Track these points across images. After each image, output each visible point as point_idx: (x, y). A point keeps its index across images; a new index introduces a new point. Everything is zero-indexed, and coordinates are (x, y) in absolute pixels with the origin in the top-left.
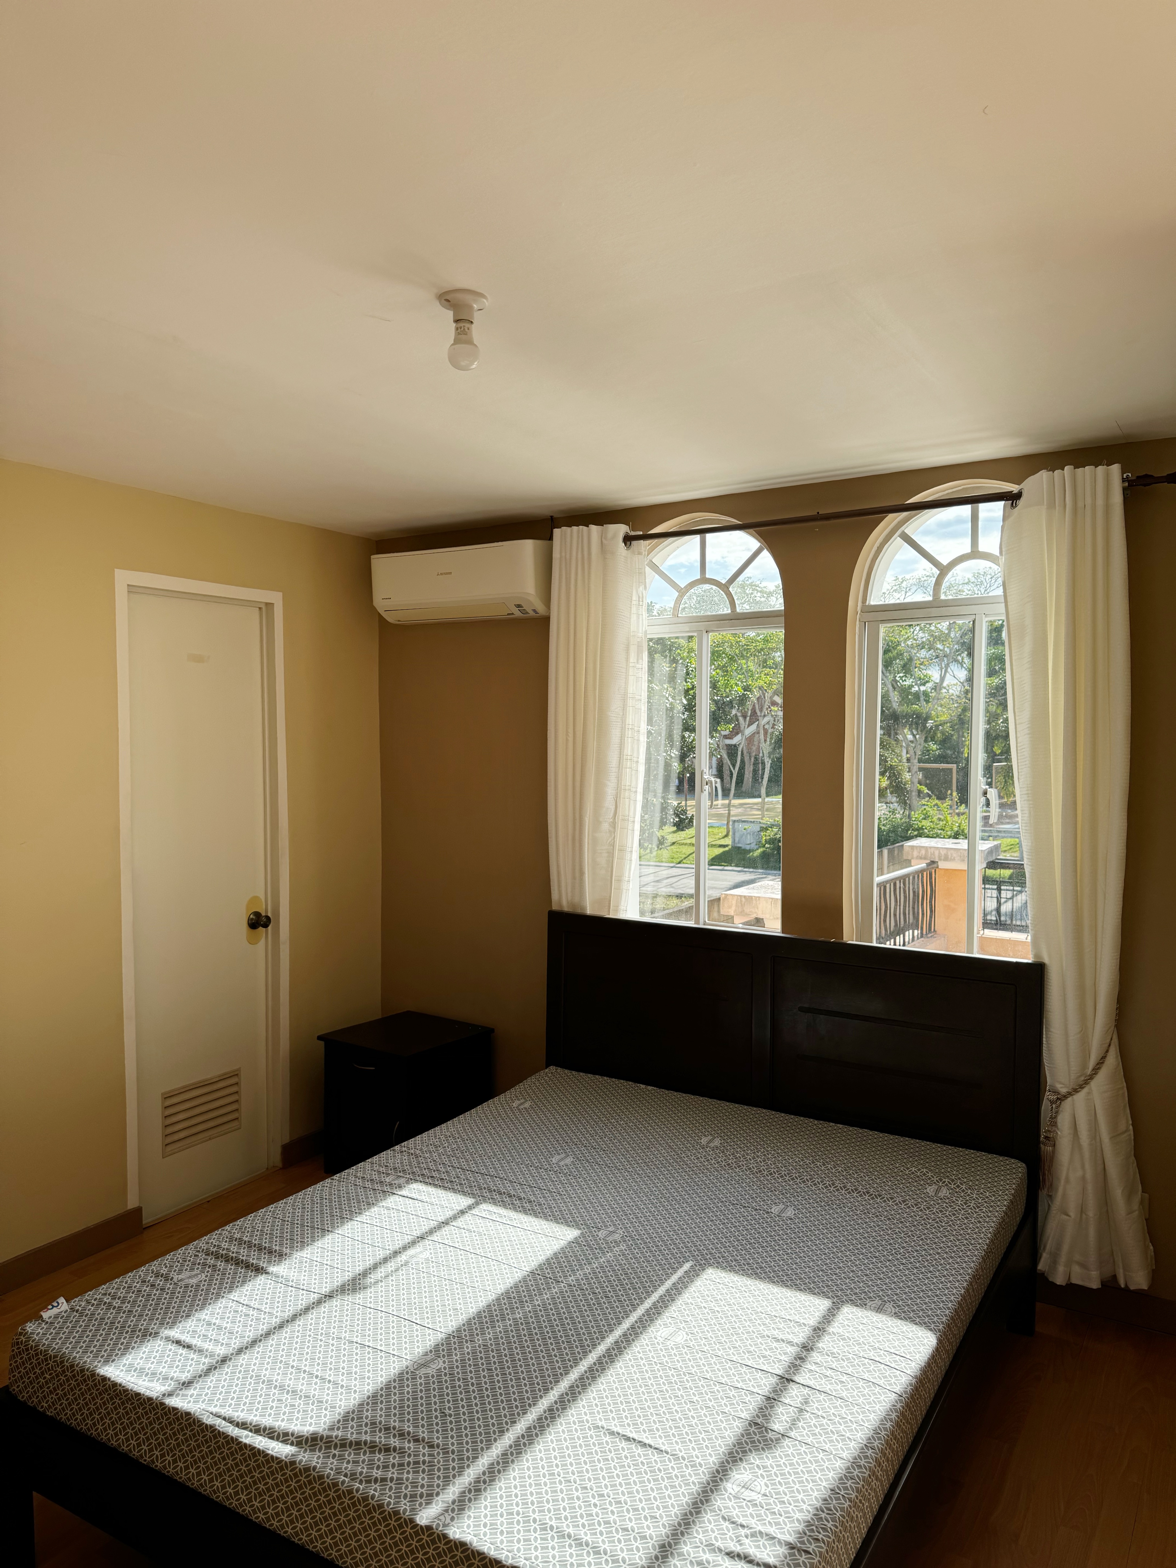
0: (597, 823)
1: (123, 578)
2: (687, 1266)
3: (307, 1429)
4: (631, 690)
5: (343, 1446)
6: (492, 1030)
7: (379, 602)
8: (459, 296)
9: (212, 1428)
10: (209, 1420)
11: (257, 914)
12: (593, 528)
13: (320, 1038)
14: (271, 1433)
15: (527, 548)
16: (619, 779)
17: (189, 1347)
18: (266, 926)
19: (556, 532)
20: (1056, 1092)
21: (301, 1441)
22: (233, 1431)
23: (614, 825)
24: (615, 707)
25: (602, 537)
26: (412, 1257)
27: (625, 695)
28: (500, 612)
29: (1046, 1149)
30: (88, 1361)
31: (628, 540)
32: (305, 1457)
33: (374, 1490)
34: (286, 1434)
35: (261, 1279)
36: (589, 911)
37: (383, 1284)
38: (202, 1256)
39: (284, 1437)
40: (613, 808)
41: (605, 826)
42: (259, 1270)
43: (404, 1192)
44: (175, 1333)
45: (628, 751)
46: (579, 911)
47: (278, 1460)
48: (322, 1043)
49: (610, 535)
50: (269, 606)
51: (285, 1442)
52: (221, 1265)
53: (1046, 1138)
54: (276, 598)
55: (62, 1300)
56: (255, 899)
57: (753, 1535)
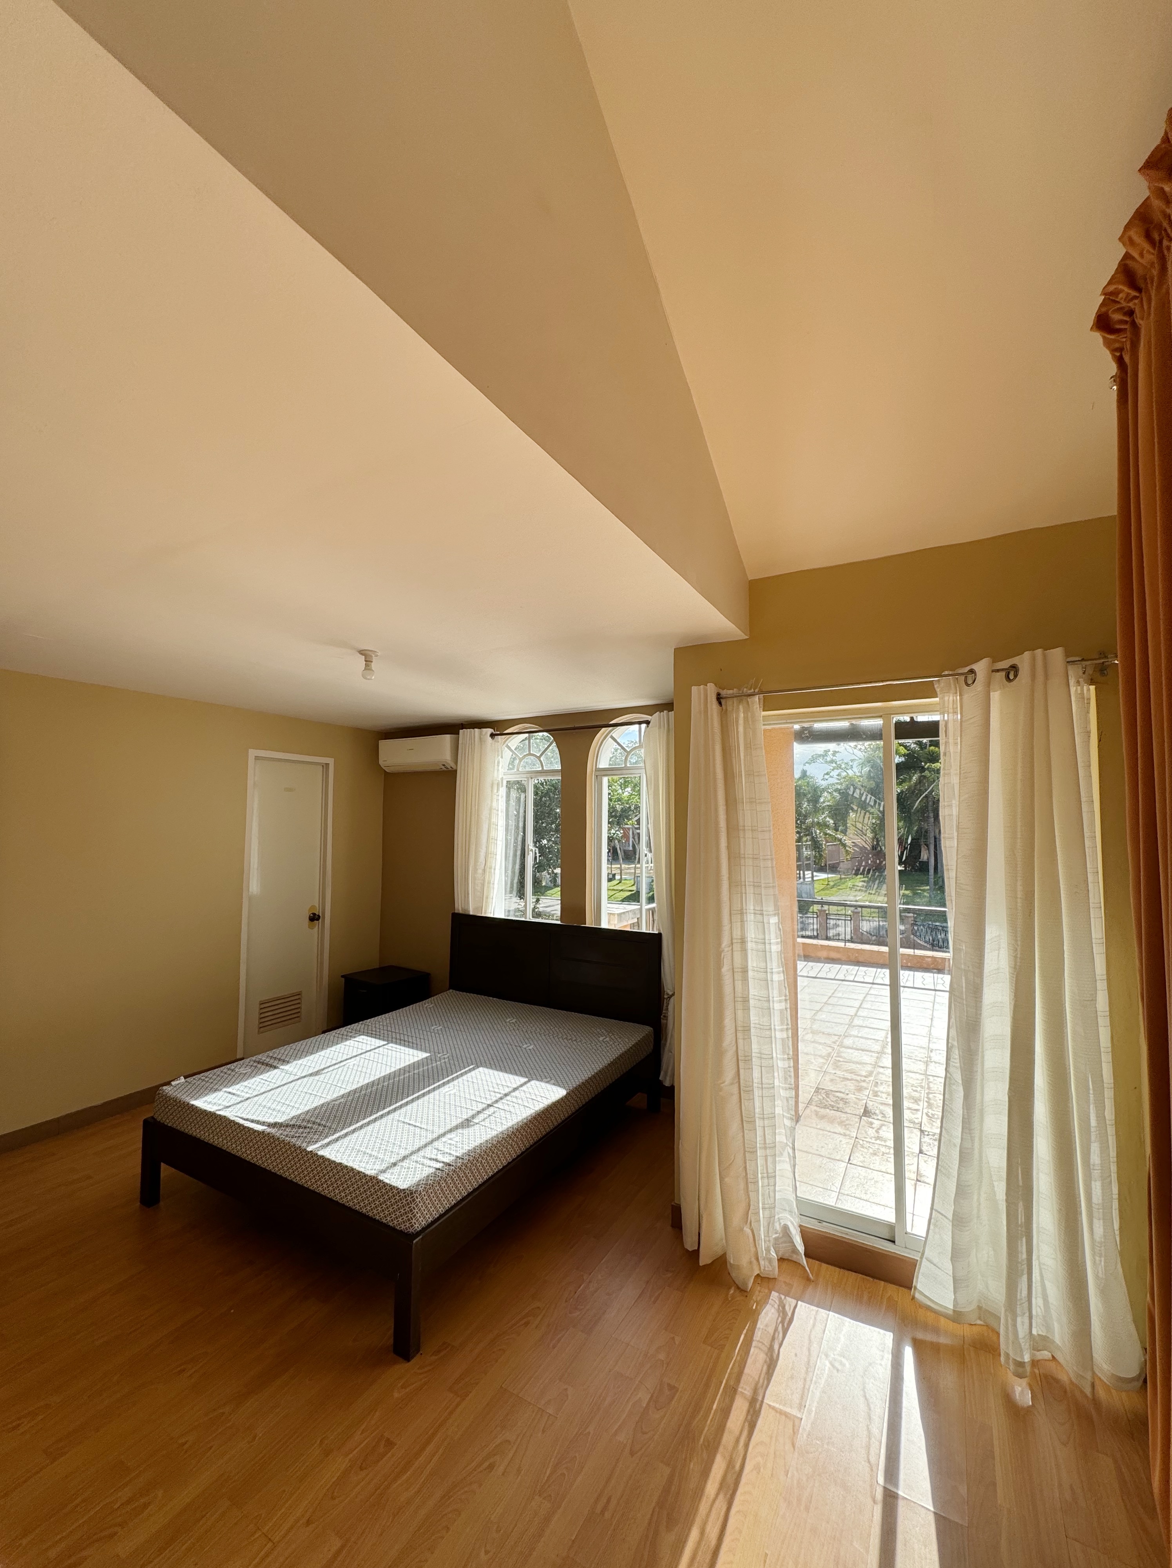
0: (475, 870)
1: (253, 753)
2: (472, 1067)
3: (271, 1120)
4: (494, 804)
5: (287, 1126)
6: (429, 974)
7: (381, 762)
8: (367, 652)
9: (233, 1121)
10: (232, 1118)
11: (314, 914)
12: (476, 730)
13: (342, 976)
14: (258, 1122)
15: (447, 738)
16: (487, 847)
17: (234, 1094)
18: (318, 919)
19: (461, 731)
20: (668, 994)
21: (270, 1125)
22: (241, 1122)
23: (484, 870)
24: (485, 814)
25: (481, 734)
27: (491, 809)
28: (437, 768)
29: (663, 1021)
30: (187, 1099)
31: (492, 736)
32: (269, 1130)
33: (293, 1140)
34: (264, 1122)
35: (276, 1071)
36: (471, 913)
37: (329, 1073)
38: (252, 1063)
39: (263, 1124)
40: (484, 862)
41: (480, 871)
42: (275, 1067)
43: (355, 1039)
44: (230, 1090)
45: (493, 834)
46: (467, 913)
47: (258, 1131)
48: (343, 979)
49: (484, 733)
50: (327, 765)
51: (263, 1125)
52: (259, 1066)
53: (664, 1016)
54: (330, 761)
55: (182, 1077)
56: (313, 907)
57: (444, 1153)
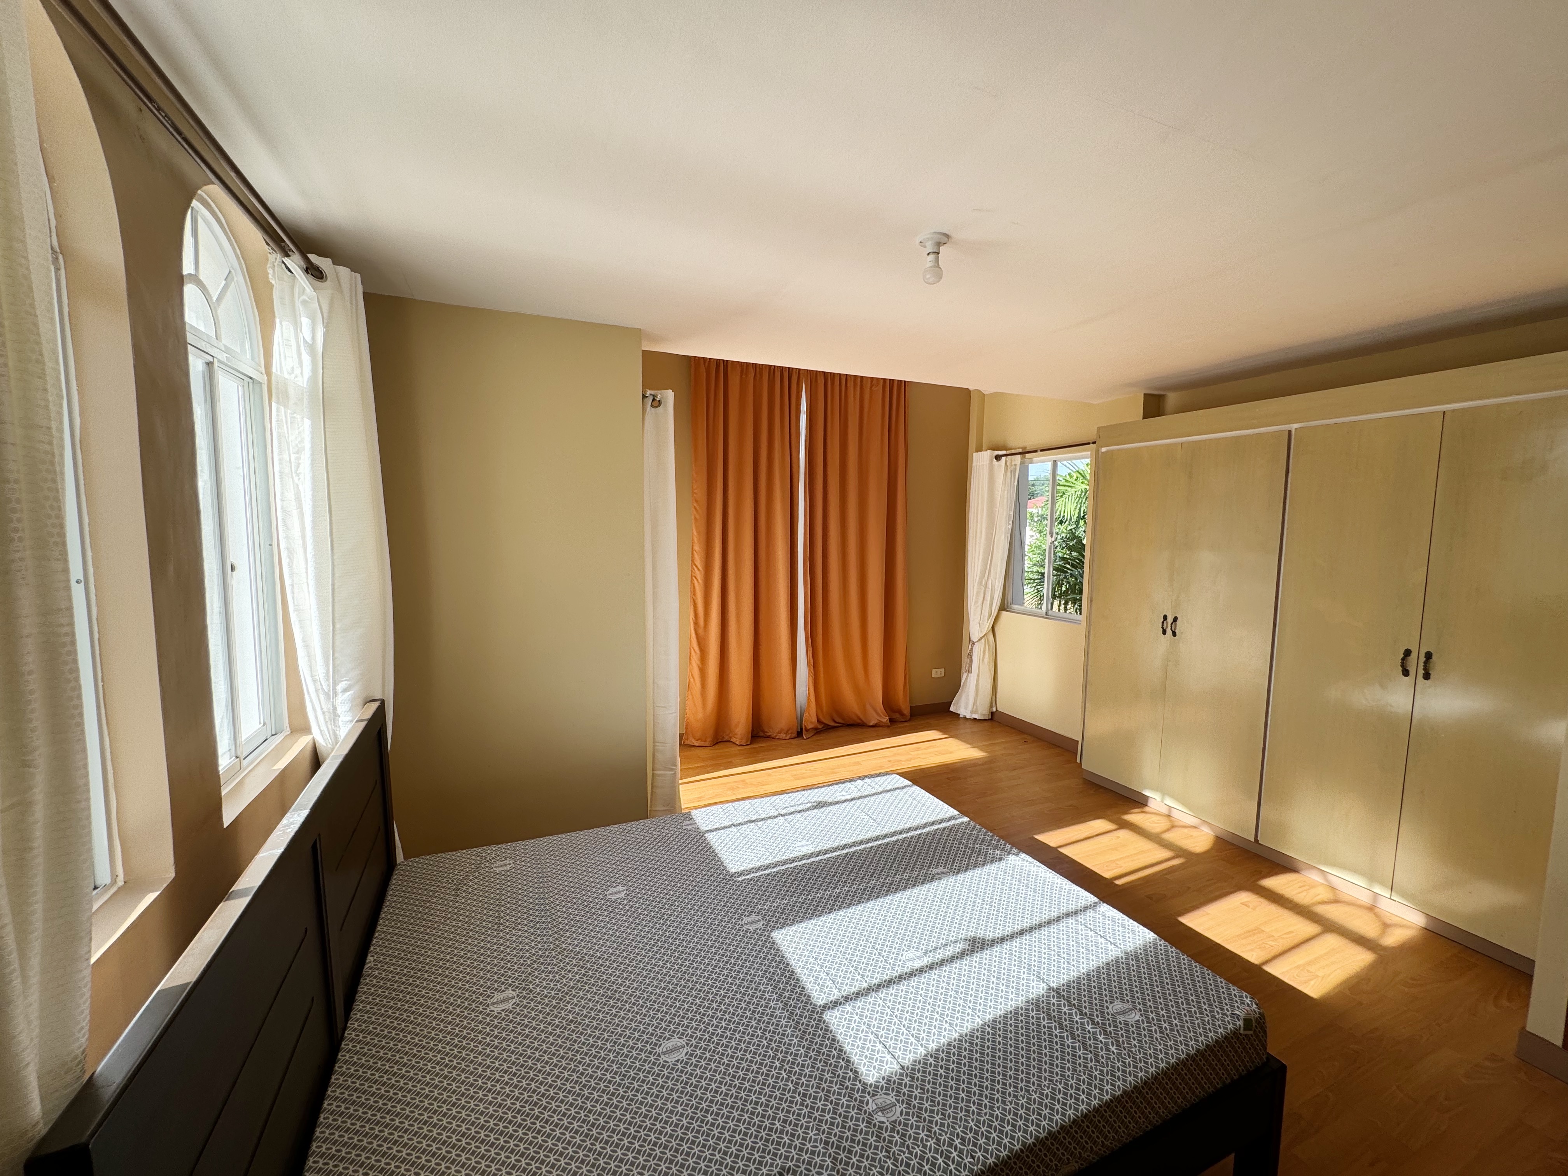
26: (919, 958)
37: (951, 938)
